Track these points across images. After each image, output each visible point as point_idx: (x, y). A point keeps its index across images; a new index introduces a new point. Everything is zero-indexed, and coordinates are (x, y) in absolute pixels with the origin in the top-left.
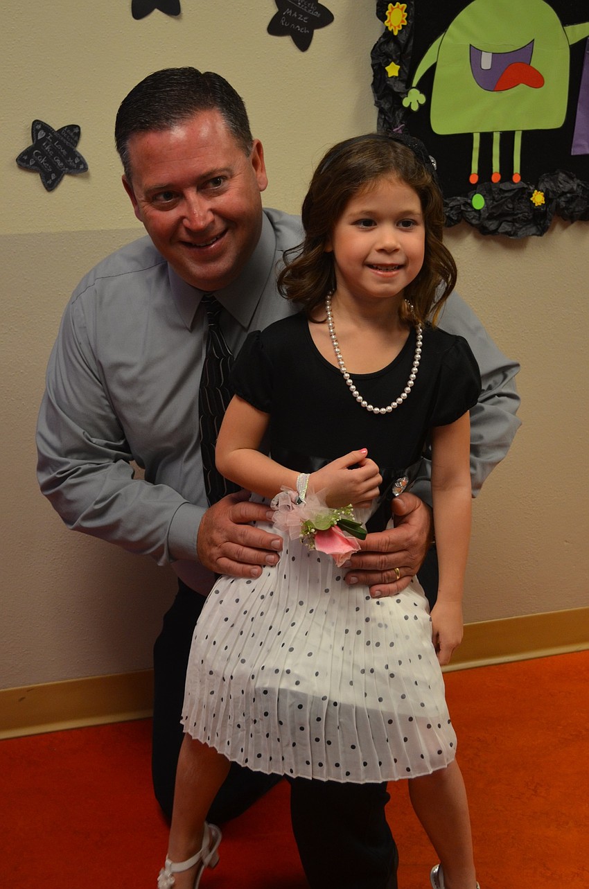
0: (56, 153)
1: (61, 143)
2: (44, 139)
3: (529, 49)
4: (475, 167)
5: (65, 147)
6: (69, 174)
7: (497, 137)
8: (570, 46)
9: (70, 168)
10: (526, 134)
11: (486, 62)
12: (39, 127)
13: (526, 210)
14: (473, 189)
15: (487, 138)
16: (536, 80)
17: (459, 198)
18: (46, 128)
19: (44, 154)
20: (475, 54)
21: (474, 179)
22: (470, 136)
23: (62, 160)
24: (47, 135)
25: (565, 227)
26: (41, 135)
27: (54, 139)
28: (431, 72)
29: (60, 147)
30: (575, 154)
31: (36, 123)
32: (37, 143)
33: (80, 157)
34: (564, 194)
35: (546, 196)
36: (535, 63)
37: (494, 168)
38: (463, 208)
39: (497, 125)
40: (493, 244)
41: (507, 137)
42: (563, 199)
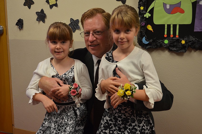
0: (75, 25)
1: (76, 23)
2: (72, 22)
3: (180, 3)
4: (166, 33)
5: (76, 24)
6: (77, 29)
7: (172, 26)
8: (192, 3)
9: (77, 28)
10: (180, 25)
11: (168, 7)
12: (72, 19)
13: (180, 45)
14: (165, 38)
15: (169, 26)
16: (182, 11)
17: (160, 40)
18: (73, 20)
19: (72, 25)
20: (165, 5)
21: (165, 36)
22: (164, 25)
23: (76, 27)
24: (73, 21)
25: (195, 51)
26: (72, 21)
27: (74, 22)
28: (153, 9)
29: (75, 24)
30: (195, 31)
31: (71, 19)
32: (71, 23)
33: (79, 26)
34: (191, 41)
35: (186, 42)
36: (182, 7)
37: (171, 33)
38: (161, 43)
39: (172, 23)
40: (174, 54)
41: (175, 26)
42: (190, 43)
